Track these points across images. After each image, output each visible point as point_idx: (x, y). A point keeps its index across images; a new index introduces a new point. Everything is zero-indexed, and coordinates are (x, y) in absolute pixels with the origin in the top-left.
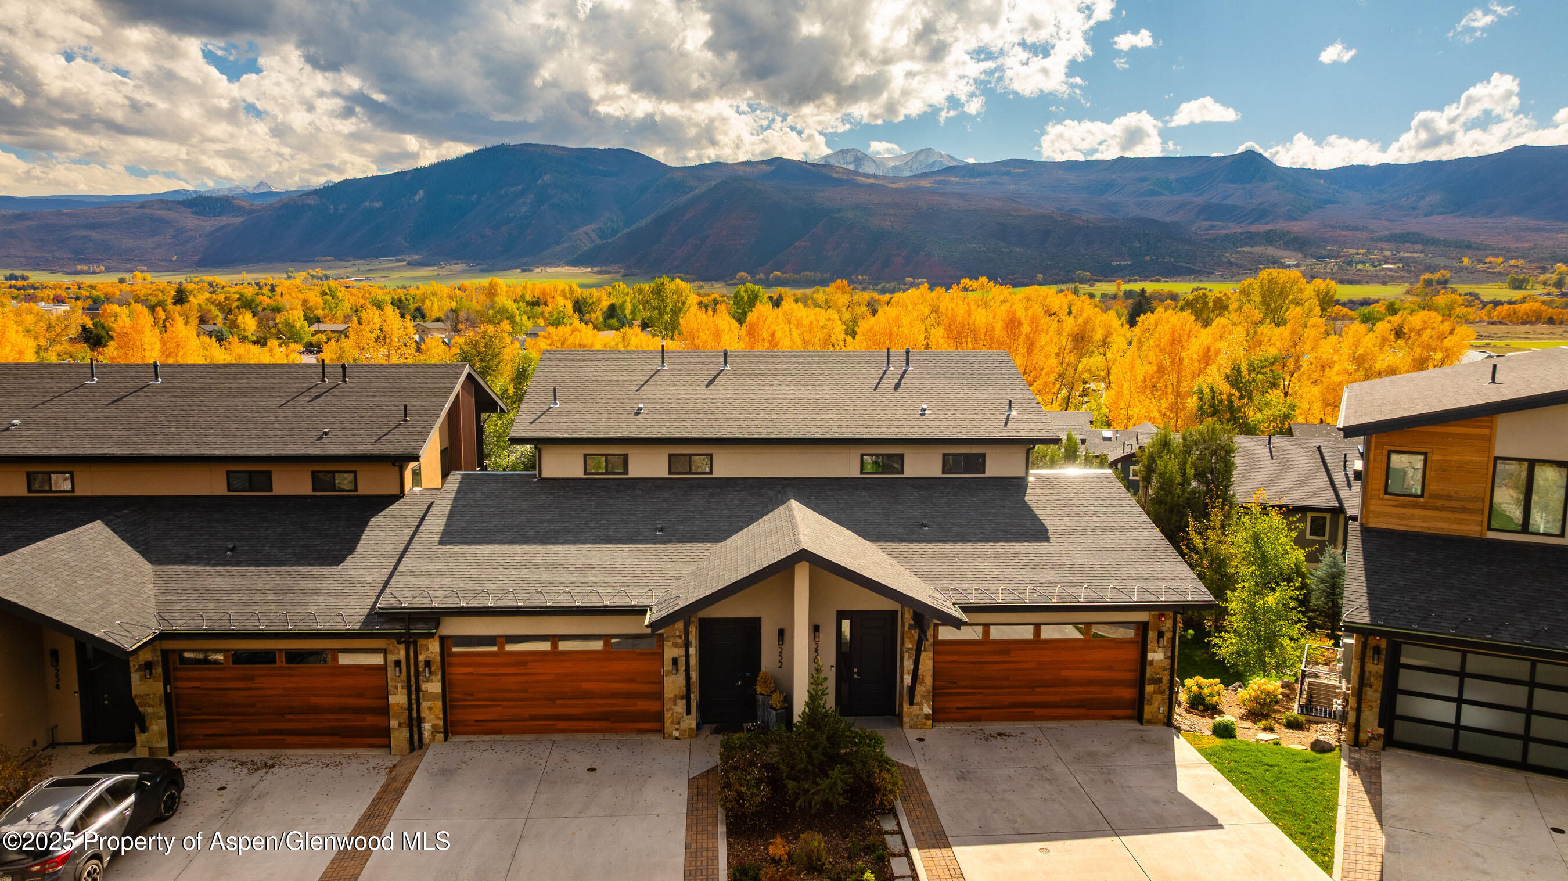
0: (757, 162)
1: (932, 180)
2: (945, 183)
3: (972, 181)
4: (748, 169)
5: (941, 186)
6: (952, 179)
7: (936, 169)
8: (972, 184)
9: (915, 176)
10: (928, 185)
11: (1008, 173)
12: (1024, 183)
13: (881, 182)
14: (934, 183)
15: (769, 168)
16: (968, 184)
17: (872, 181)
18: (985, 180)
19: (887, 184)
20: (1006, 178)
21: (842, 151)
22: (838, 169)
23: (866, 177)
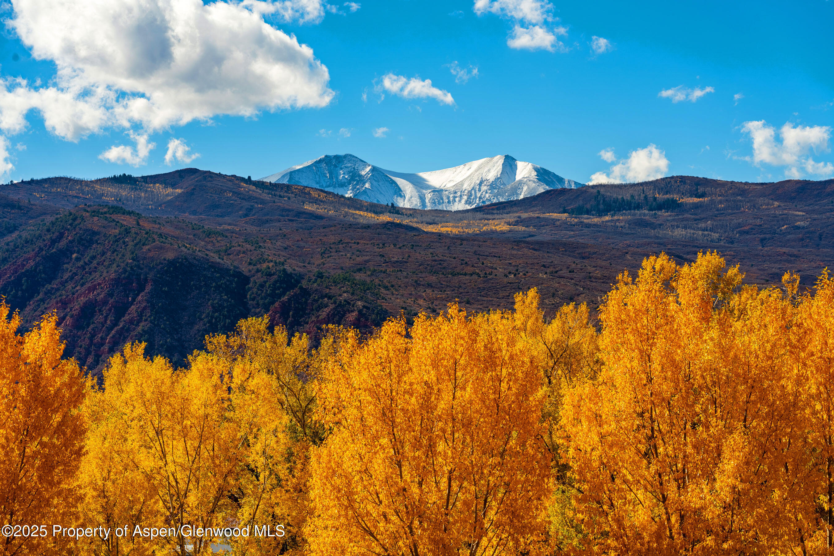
0: (146, 179)
1: (512, 217)
2: (540, 223)
3: (596, 220)
4: (124, 192)
5: (531, 229)
6: (555, 215)
7: (521, 197)
8: (595, 225)
9: (478, 209)
10: (505, 228)
11: (670, 205)
12: (703, 225)
13: (406, 221)
14: (517, 223)
15: (170, 190)
16: (588, 226)
17: (385, 218)
18: (622, 218)
19: (419, 226)
20: (664, 214)
21: (327, 160)
22: (314, 194)
23: (376, 213)
